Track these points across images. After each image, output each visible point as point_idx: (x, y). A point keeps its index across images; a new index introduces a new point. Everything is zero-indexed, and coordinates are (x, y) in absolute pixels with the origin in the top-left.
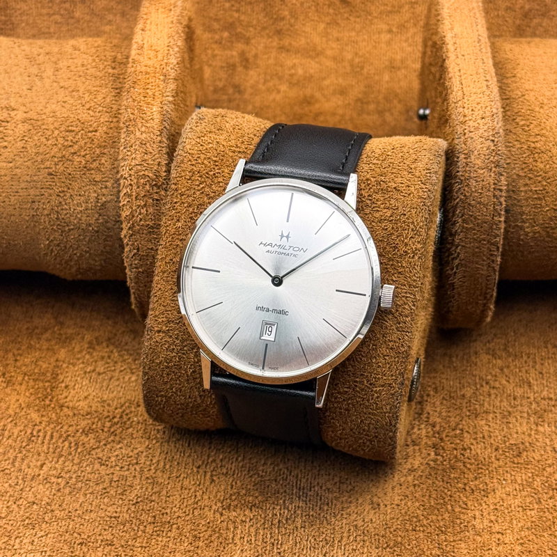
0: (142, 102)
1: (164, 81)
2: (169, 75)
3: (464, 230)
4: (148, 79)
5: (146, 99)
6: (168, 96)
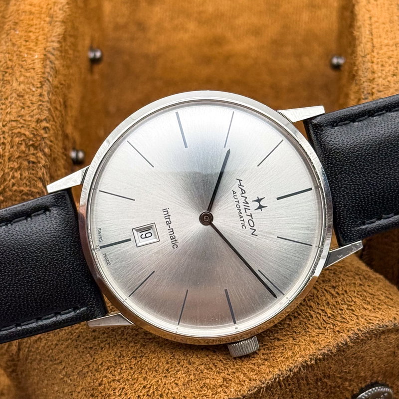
0: (23, 48)
1: (50, 23)
2: (57, 17)
4: (32, 20)
5: (28, 43)
6: (53, 41)
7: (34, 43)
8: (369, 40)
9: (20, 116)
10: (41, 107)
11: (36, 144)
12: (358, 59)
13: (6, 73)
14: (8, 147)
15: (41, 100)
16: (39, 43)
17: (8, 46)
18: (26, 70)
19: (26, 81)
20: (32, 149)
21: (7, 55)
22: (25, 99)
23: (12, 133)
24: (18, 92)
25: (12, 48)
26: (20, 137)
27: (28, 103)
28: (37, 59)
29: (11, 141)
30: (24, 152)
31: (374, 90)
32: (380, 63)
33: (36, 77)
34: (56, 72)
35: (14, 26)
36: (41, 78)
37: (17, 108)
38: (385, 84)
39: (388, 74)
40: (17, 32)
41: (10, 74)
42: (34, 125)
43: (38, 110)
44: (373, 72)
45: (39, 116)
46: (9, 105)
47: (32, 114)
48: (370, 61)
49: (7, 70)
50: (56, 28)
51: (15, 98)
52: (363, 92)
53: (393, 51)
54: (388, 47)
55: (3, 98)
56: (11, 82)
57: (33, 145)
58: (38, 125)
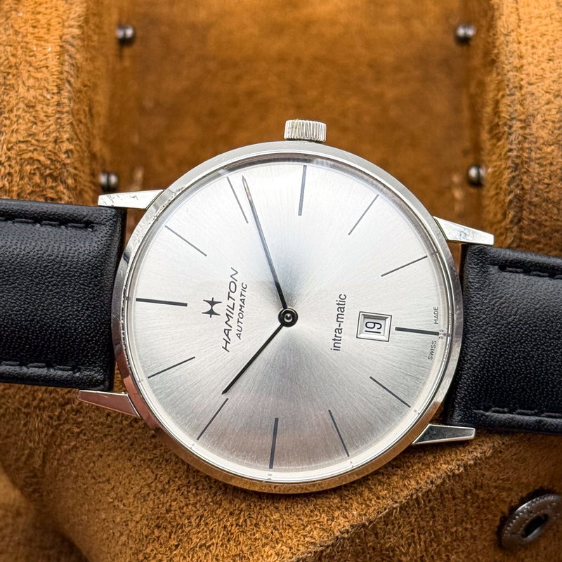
0: (30, 37)
3: (523, 244)
5: (36, 30)
6: (71, 27)
7: (45, 30)
8: (514, 10)
9: (31, 135)
10: (59, 121)
11: (55, 174)
12: (498, 38)
13: (8, 74)
14: (16, 179)
15: (59, 112)
16: (52, 28)
17: (9, 35)
18: (37, 69)
19: (37, 85)
20: (49, 180)
21: (9, 49)
22: (37, 111)
23: (21, 159)
24: (26, 102)
25: (14, 38)
26: (32, 164)
27: (42, 116)
28: (51, 52)
29: (20, 171)
30: (38, 186)
31: (522, 83)
32: (530, 44)
33: (51, 79)
34: (78, 71)
35: (16, 6)
36: (58, 80)
37: (27, 124)
38: (538, 74)
39: (541, 59)
40: (21, 14)
41: (14, 75)
42: (50, 146)
43: (56, 125)
44: (521, 57)
45: (58, 134)
46: (15, 119)
47: (47, 131)
48: (516, 40)
49: (10, 71)
50: (74, 6)
51: (23, 110)
52: (508, 85)
53: (546, 25)
54: (539, 19)
55: (6, 110)
56: (15, 86)
57: (51, 175)
58: (57, 147)
